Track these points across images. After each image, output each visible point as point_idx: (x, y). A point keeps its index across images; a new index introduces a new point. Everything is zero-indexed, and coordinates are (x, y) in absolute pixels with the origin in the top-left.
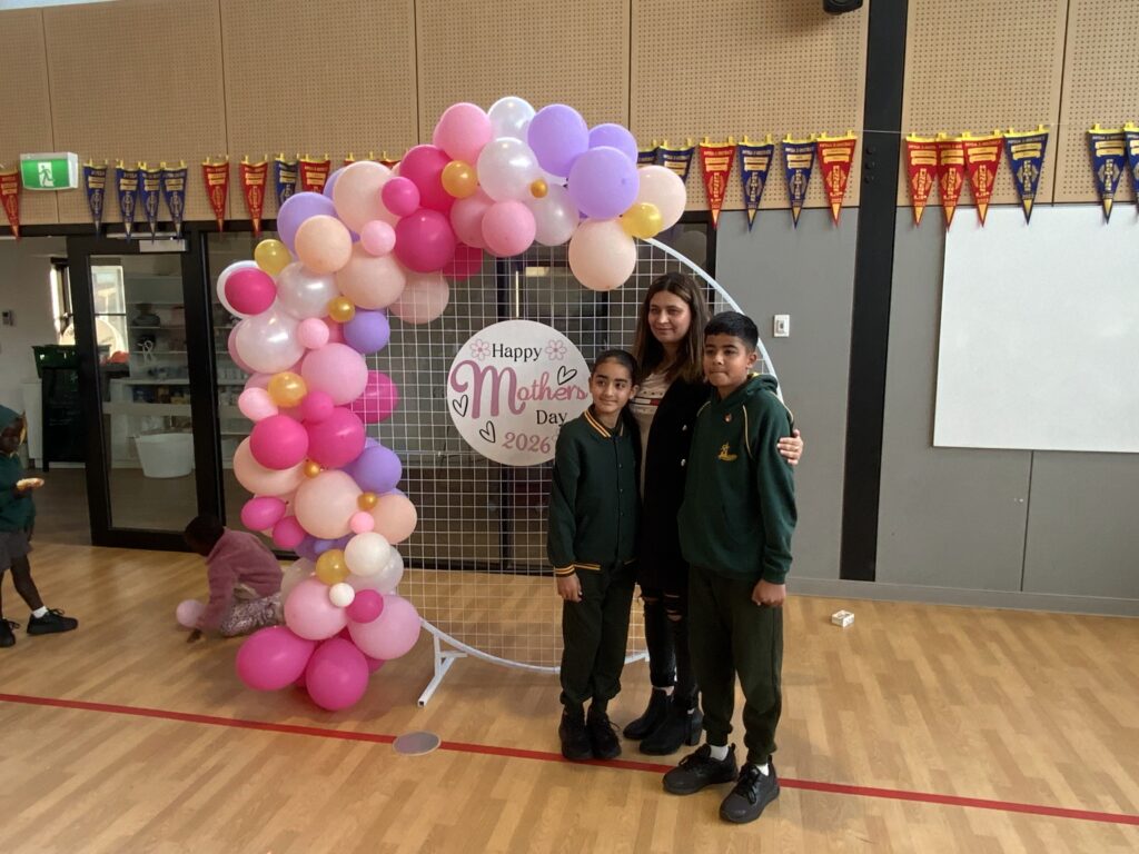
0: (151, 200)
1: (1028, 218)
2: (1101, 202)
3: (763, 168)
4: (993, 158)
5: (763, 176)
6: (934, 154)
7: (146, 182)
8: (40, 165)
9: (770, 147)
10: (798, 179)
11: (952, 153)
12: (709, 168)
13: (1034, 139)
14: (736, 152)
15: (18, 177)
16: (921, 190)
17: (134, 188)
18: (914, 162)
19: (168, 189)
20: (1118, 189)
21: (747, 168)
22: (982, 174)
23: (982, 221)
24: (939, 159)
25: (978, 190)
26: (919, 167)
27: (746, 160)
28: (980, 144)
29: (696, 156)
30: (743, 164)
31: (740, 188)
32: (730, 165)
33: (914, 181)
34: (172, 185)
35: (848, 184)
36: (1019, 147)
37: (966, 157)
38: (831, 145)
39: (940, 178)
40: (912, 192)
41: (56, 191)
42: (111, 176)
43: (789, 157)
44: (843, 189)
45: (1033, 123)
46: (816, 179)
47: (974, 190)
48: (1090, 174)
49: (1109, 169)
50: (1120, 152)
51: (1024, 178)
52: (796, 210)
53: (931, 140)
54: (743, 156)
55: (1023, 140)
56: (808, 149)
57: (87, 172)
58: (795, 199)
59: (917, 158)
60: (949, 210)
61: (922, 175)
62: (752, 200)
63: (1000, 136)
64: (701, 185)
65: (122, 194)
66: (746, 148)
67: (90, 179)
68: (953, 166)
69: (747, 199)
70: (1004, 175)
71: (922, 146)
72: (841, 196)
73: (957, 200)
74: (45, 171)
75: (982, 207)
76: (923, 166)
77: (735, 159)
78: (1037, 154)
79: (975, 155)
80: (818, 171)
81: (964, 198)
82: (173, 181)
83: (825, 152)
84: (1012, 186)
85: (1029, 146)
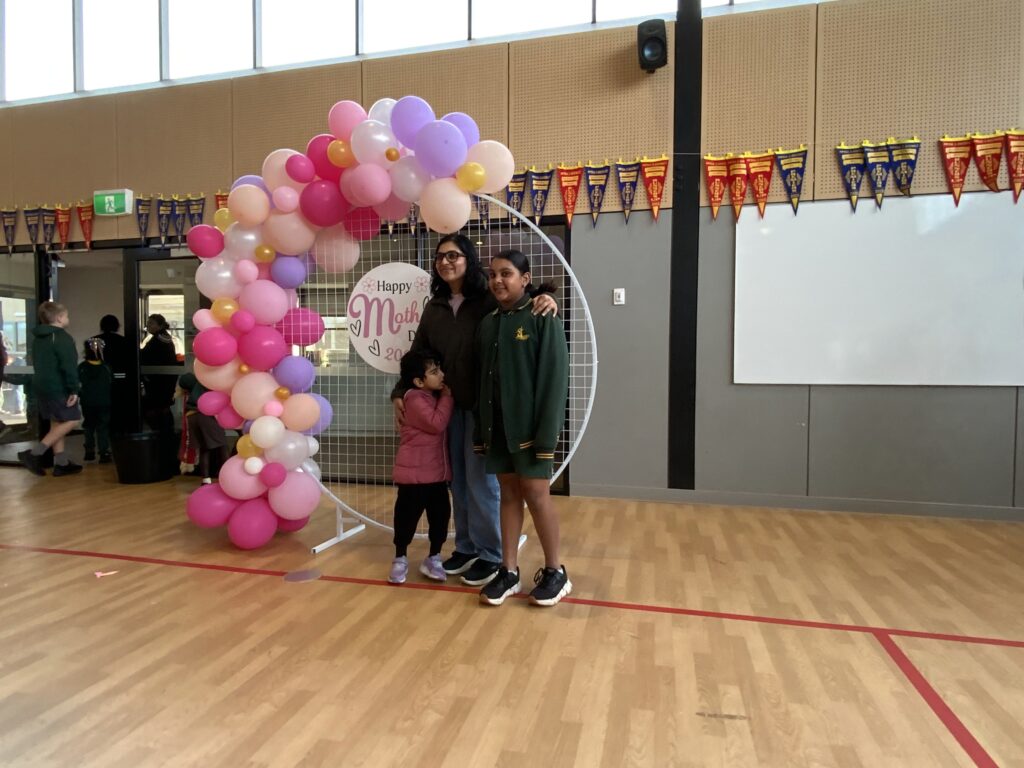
0: (180, 220)
1: (795, 211)
2: (849, 198)
3: (602, 183)
4: (768, 169)
5: (603, 188)
6: (724, 168)
7: (177, 208)
8: (107, 198)
9: (608, 168)
10: (627, 189)
11: (737, 166)
12: (564, 184)
13: (797, 155)
14: (584, 172)
15: (92, 207)
16: (717, 194)
17: (168, 213)
18: (711, 174)
19: (192, 212)
20: (861, 188)
21: (591, 183)
22: (761, 181)
23: (762, 215)
24: (729, 171)
25: (758, 192)
26: (714, 177)
27: (590, 177)
28: (758, 160)
29: (555, 175)
30: (588, 181)
31: (586, 198)
32: (579, 182)
33: (711, 188)
34: (194, 209)
35: (664, 192)
36: (786, 161)
37: (748, 169)
38: (651, 164)
39: (730, 184)
40: (710, 196)
41: (117, 217)
42: (154, 205)
43: (621, 174)
44: (660, 195)
45: (796, 143)
46: (640, 188)
47: (755, 193)
48: (840, 178)
49: (853, 174)
50: (860, 162)
51: (791, 183)
52: (627, 212)
53: (722, 158)
54: (588, 175)
55: (789, 156)
56: (635, 168)
57: (138, 202)
58: (626, 203)
59: (712, 171)
60: (737, 208)
61: (717, 183)
62: (595, 206)
63: (772, 153)
64: (559, 196)
65: (160, 216)
66: (590, 169)
67: (140, 207)
68: (739, 175)
69: (592, 205)
70: (777, 182)
71: (716, 163)
72: (660, 201)
73: (742, 200)
74: (110, 203)
75: (762, 205)
76: (717, 177)
77: (583, 177)
78: (800, 165)
79: (754, 168)
80: (642, 184)
81: (748, 199)
82: (195, 207)
83: (646, 170)
84: (783, 189)
85: (793, 160)
